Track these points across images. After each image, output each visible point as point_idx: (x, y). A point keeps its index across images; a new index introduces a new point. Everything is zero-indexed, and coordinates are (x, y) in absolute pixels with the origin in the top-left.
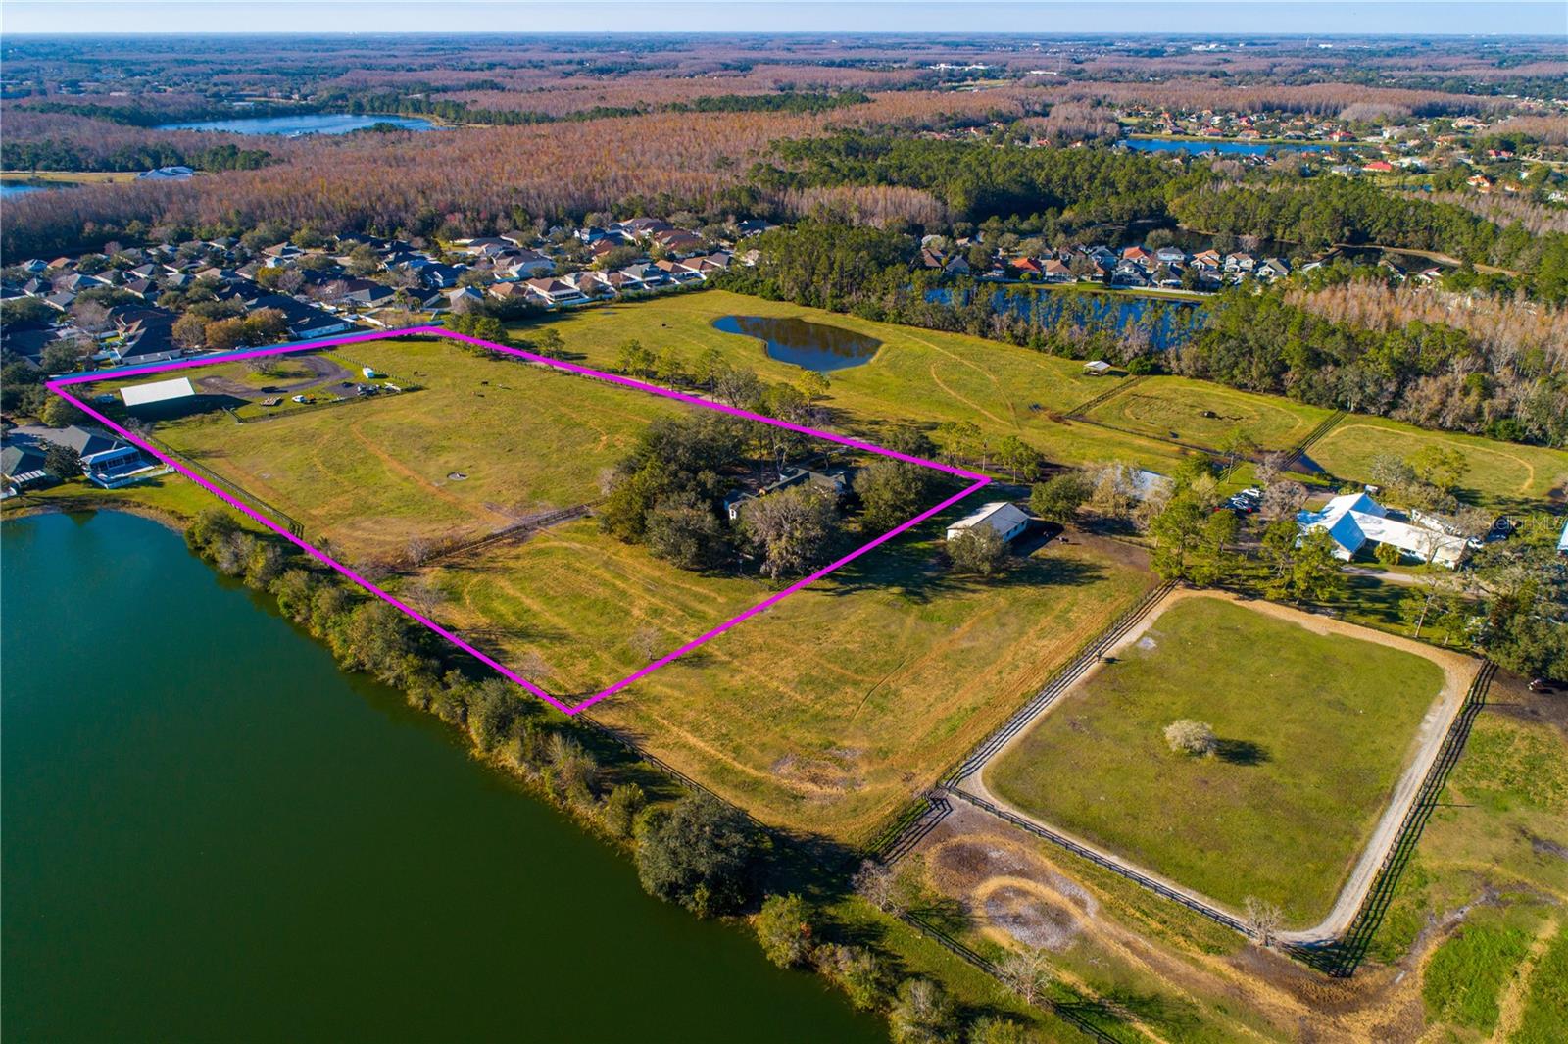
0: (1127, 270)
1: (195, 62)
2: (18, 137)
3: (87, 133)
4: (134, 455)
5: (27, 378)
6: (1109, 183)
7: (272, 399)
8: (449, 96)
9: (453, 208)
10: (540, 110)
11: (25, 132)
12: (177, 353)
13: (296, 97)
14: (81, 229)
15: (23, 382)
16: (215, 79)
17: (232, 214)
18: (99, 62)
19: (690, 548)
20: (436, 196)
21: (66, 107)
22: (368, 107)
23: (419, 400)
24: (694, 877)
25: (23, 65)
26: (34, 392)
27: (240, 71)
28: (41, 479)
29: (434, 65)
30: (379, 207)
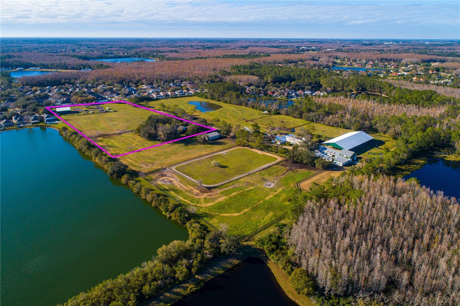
0: (293, 94)
1: (105, 45)
2: (55, 62)
3: (71, 61)
4: (55, 119)
5: (38, 105)
6: (309, 76)
7: (86, 112)
8: (162, 54)
9: (145, 78)
10: (183, 57)
11: (57, 61)
12: (71, 104)
13: (126, 53)
14: (61, 81)
15: (38, 106)
16: (108, 49)
17: (95, 79)
18: (82, 45)
19: (147, 135)
20: (141, 75)
21: (69, 55)
22: (142, 56)
23: (116, 113)
24: (114, 171)
25: (63, 45)
26: (39, 108)
27: (115, 47)
28: (37, 122)
29: (165, 46)
30: (127, 78)
